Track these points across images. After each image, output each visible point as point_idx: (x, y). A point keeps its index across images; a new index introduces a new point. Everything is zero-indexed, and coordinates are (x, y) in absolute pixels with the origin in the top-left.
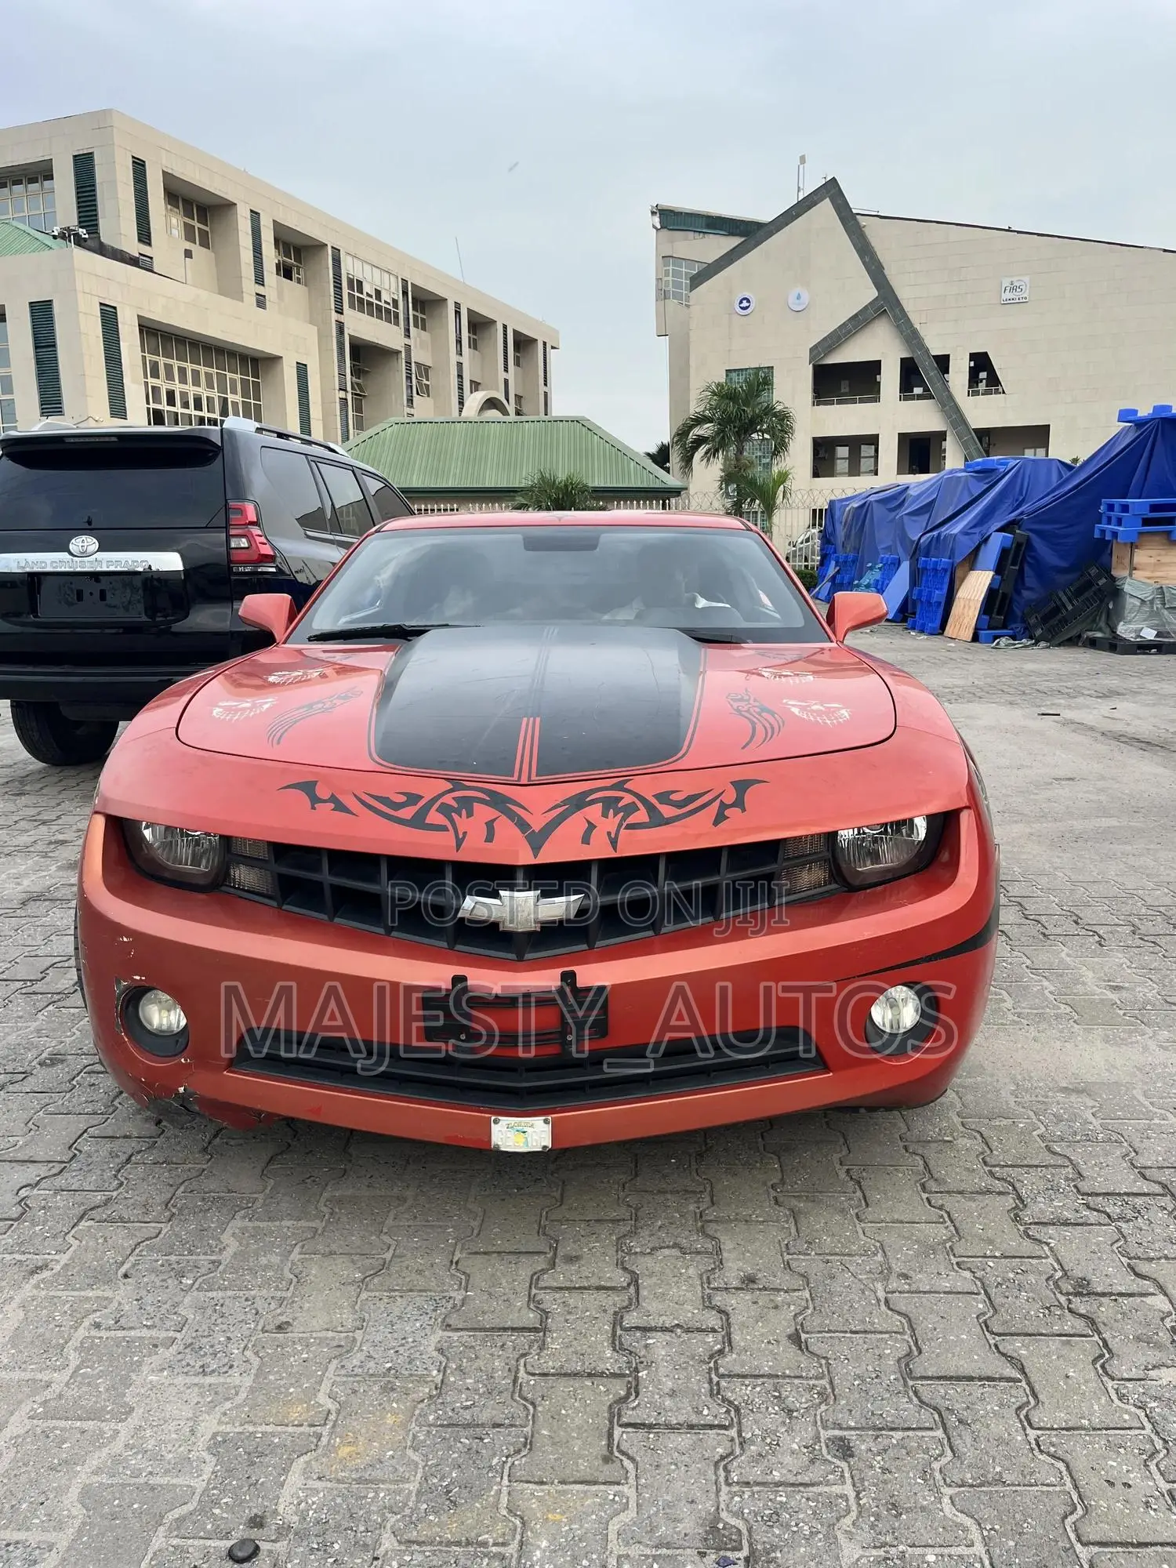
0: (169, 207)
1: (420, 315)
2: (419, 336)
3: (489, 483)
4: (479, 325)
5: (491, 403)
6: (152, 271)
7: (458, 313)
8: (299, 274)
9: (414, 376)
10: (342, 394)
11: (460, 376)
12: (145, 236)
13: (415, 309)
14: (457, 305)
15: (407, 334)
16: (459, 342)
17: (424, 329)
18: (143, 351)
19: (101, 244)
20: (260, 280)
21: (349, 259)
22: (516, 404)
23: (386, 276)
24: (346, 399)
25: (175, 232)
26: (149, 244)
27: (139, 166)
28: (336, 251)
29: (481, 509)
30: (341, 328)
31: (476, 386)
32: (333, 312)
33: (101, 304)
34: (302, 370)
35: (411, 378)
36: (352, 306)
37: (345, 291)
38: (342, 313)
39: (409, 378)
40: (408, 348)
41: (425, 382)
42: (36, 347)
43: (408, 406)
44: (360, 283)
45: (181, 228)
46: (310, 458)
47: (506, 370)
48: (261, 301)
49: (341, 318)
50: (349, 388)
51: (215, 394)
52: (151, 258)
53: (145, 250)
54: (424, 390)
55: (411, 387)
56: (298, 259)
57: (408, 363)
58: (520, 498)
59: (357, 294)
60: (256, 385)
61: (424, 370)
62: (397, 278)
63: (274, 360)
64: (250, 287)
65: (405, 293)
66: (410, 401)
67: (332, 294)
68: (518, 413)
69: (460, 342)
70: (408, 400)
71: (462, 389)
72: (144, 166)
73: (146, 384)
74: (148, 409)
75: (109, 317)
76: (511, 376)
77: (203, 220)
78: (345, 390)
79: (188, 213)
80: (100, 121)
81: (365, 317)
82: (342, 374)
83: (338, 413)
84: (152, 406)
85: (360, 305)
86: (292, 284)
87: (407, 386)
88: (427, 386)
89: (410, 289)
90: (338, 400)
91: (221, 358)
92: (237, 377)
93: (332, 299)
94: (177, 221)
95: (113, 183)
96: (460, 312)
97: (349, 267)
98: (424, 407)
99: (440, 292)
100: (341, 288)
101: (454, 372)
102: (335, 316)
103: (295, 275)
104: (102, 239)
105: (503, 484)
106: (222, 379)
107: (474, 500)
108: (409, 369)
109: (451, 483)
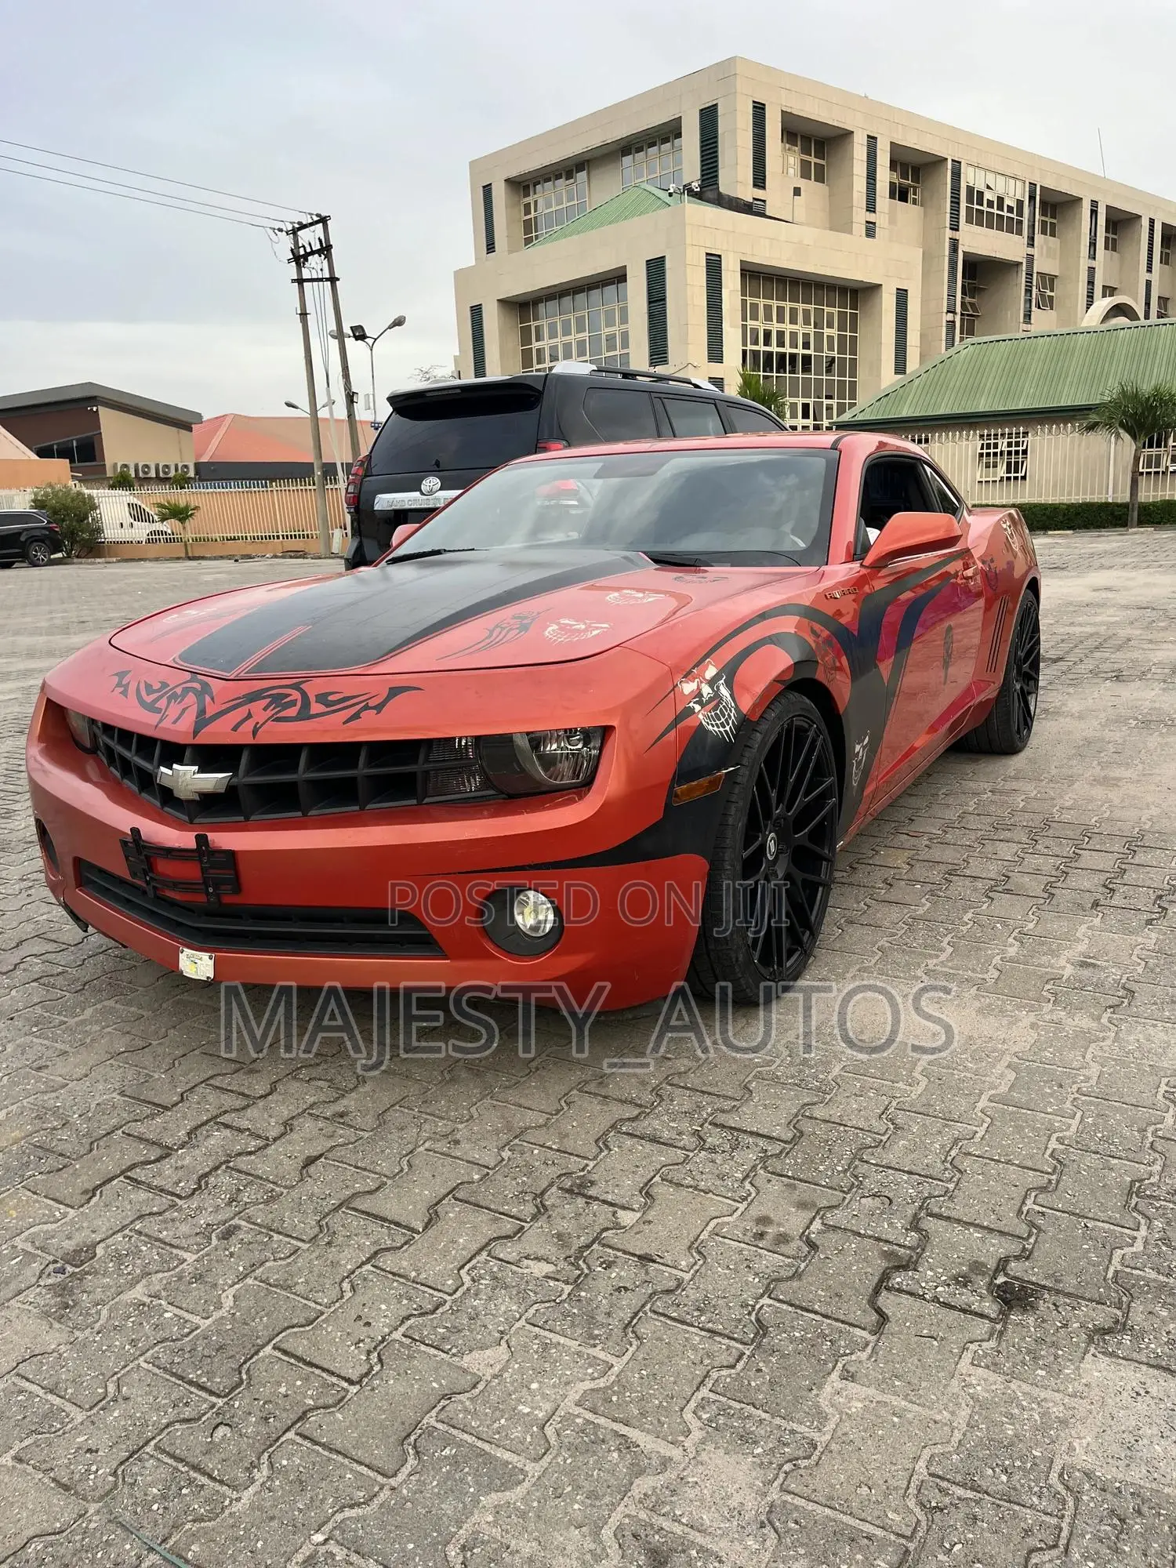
0: (788, 146)
1: (1049, 220)
2: (1046, 242)
3: (1065, 402)
4: (1120, 223)
5: (1120, 310)
6: (763, 215)
7: (1094, 213)
8: (915, 194)
9: (1034, 290)
10: (950, 317)
11: (1091, 283)
12: (760, 181)
13: (1043, 213)
14: (1094, 204)
15: (1031, 242)
16: (1093, 244)
17: (1053, 235)
18: (743, 293)
19: (720, 194)
20: (871, 207)
21: (971, 170)
22: (1160, 307)
23: (1012, 182)
24: (954, 322)
25: (791, 171)
26: (764, 188)
27: (759, 109)
28: (957, 164)
29: (1050, 431)
30: (954, 245)
31: (1109, 291)
32: (948, 229)
33: (707, 254)
34: (902, 296)
35: (1031, 291)
36: (969, 221)
37: (963, 205)
38: (957, 230)
39: (1029, 291)
40: (1030, 259)
41: (1049, 293)
42: (650, 303)
43: (1025, 322)
44: (981, 194)
45: (798, 167)
46: (653, 395)
47: (1149, 270)
48: (871, 230)
49: (956, 235)
50: (958, 309)
51: (811, 330)
52: (764, 201)
53: (759, 194)
54: (1047, 303)
55: (1030, 301)
56: (916, 179)
57: (1030, 274)
58: (1094, 416)
59: (976, 206)
60: (854, 317)
61: (1049, 280)
62: (1024, 182)
63: (874, 289)
64: (861, 216)
65: (1032, 198)
66: (1028, 316)
67: (948, 210)
68: (1160, 316)
69: (1095, 244)
70: (1025, 315)
71: (1092, 297)
72: (764, 109)
73: (744, 327)
74: (744, 352)
75: (714, 265)
76: (1155, 277)
77: (820, 154)
78: (954, 313)
79: (806, 151)
80: (725, 71)
81: (984, 230)
82: (952, 295)
83: (944, 338)
84: (749, 347)
85: (978, 218)
86: (909, 205)
87: (1026, 301)
88: (1051, 298)
89: (1038, 192)
90: (944, 324)
91: (820, 292)
92: (835, 310)
93: (948, 215)
94: (794, 160)
95: (734, 131)
96: (1096, 212)
97: (970, 177)
98: (1043, 321)
99: (1074, 192)
100: (958, 203)
101: (1084, 277)
102: (949, 233)
103: (911, 196)
104: (721, 190)
105: (1081, 400)
106: (819, 313)
107: (1042, 422)
108: (1029, 282)
109: (1021, 405)
